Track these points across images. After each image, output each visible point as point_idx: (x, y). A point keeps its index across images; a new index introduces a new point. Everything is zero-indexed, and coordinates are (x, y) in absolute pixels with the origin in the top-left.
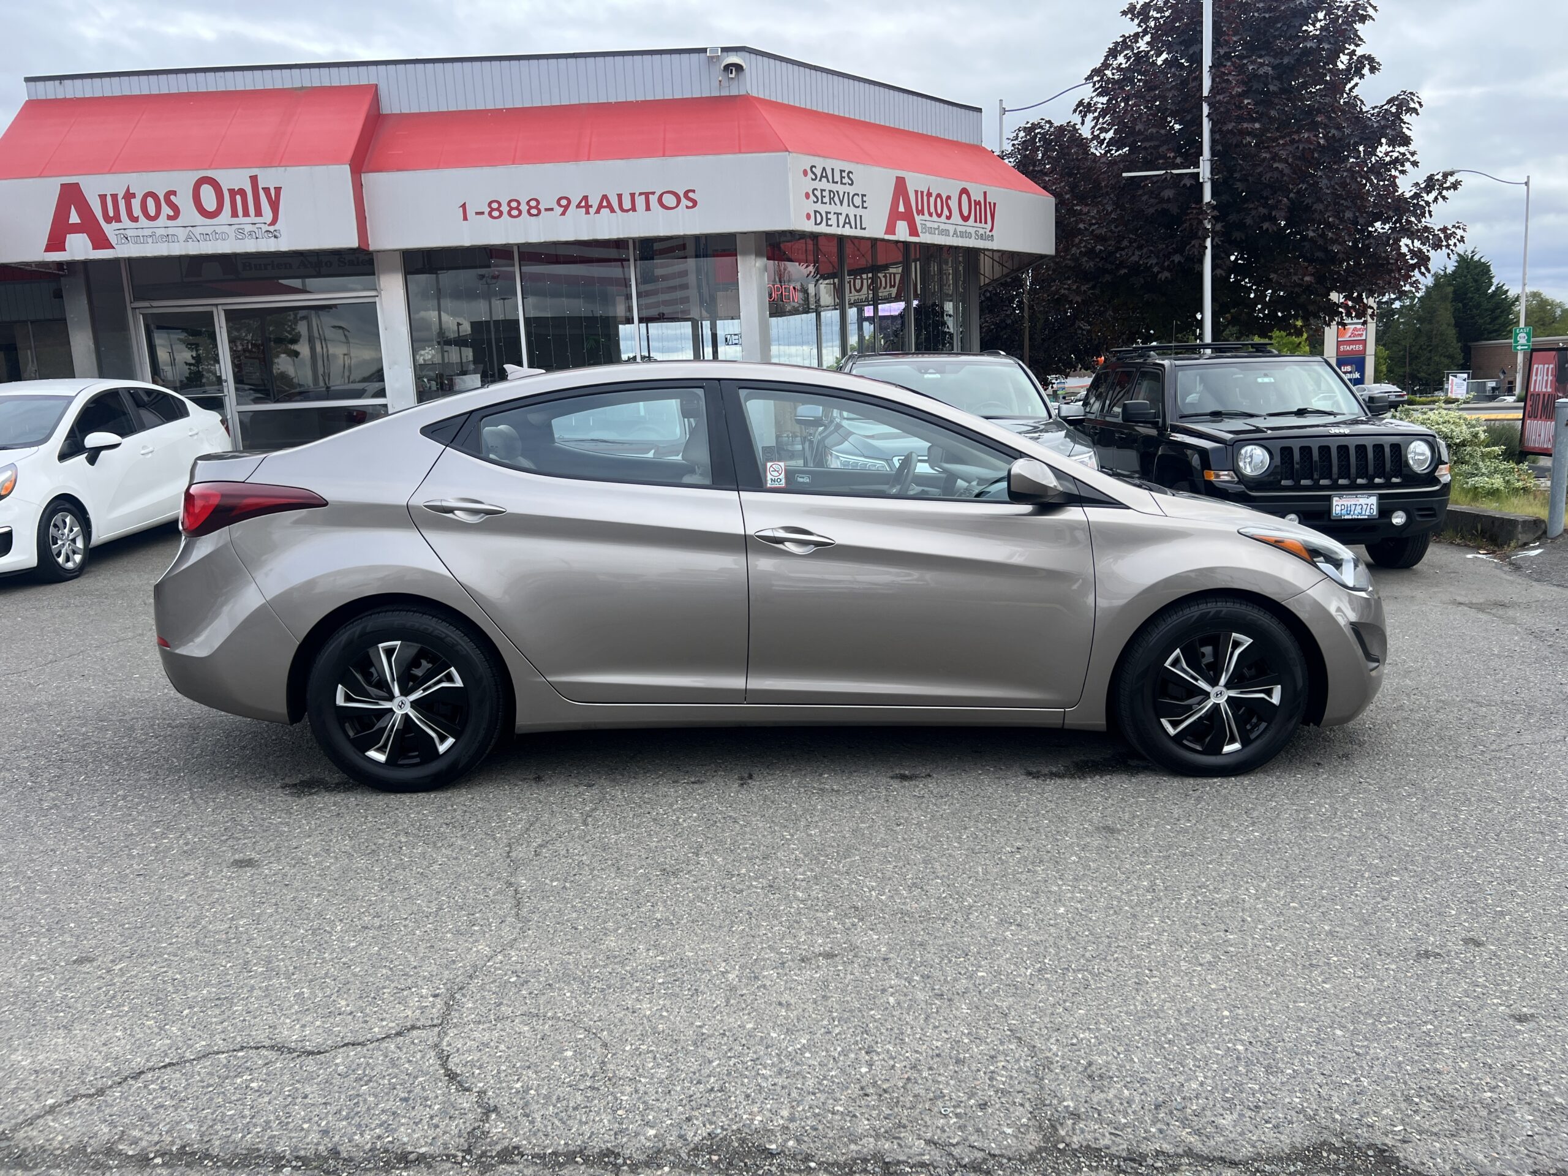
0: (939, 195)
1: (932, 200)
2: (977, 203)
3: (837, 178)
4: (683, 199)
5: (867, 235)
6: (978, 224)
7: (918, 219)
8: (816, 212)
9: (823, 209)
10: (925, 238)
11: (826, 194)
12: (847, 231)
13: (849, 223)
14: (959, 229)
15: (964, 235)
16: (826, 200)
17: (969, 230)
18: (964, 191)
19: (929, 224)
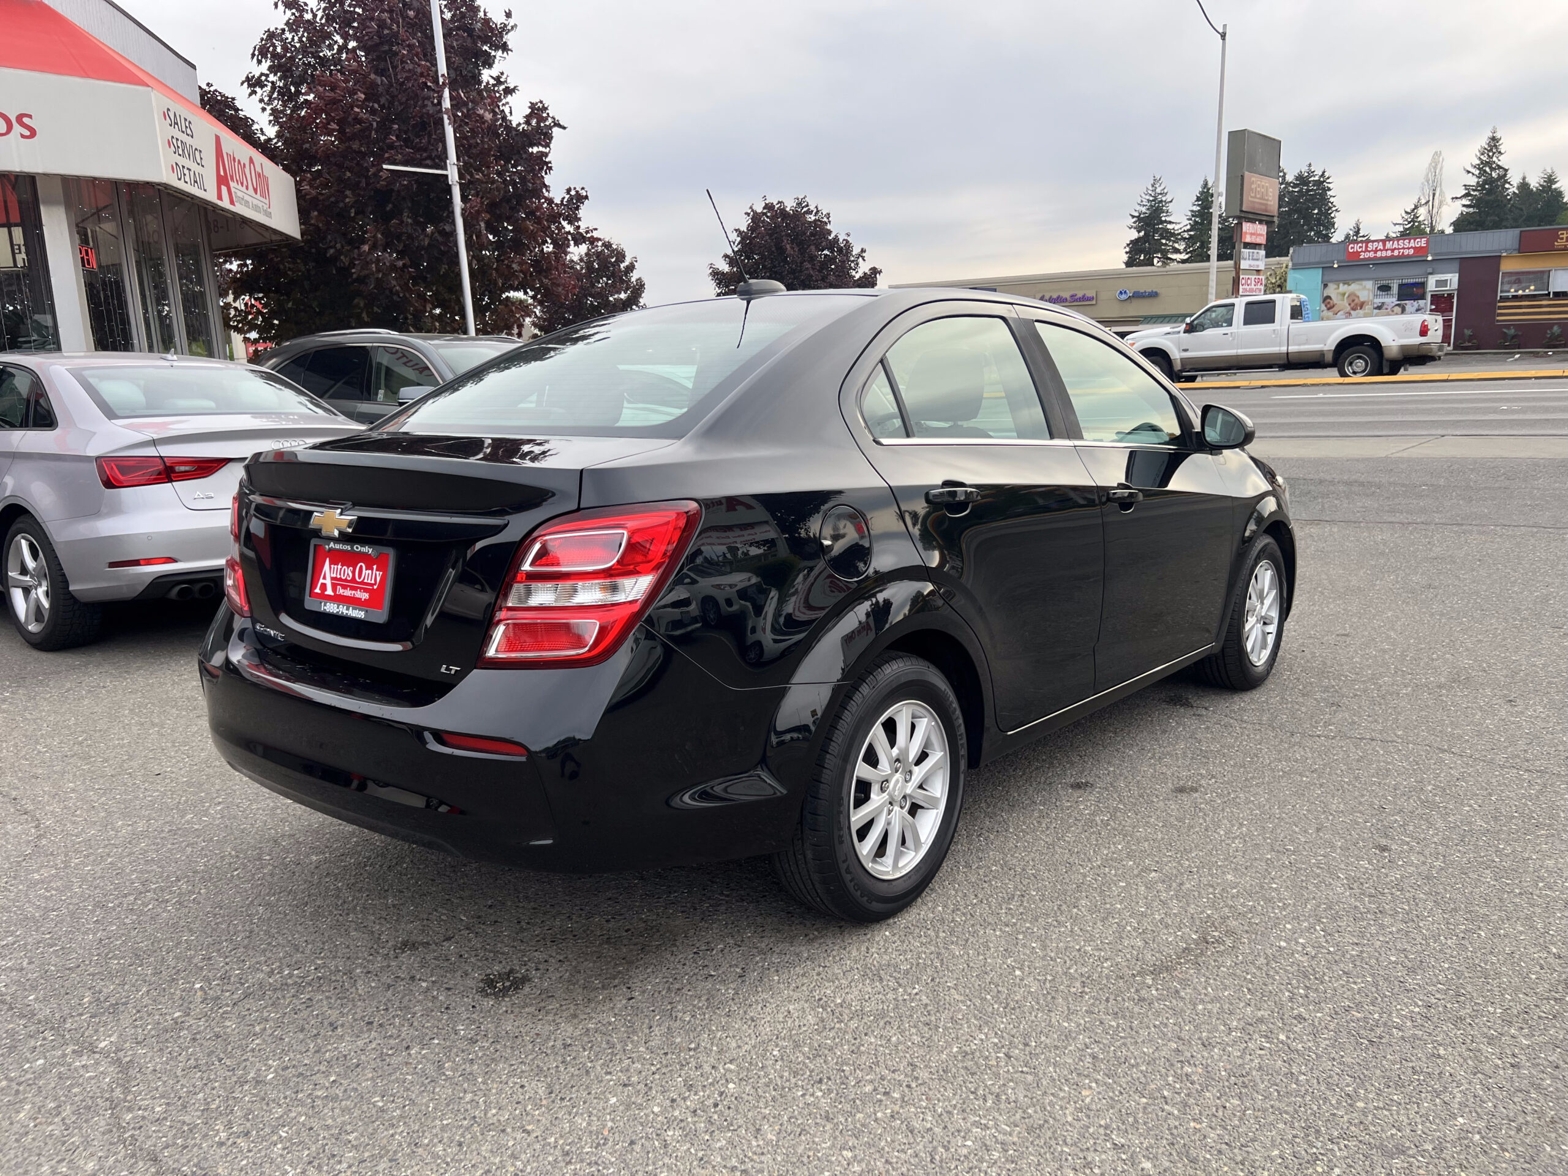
0: (239, 162)
1: (236, 164)
2: (259, 175)
3: (184, 129)
4: (15, 124)
5: (209, 199)
6: (262, 199)
7: (232, 184)
8: (177, 164)
9: (182, 161)
10: (239, 209)
11: (179, 143)
12: (195, 191)
13: (196, 182)
14: (255, 202)
15: (256, 208)
16: (181, 152)
17: (260, 204)
18: (251, 161)
19: (240, 194)
